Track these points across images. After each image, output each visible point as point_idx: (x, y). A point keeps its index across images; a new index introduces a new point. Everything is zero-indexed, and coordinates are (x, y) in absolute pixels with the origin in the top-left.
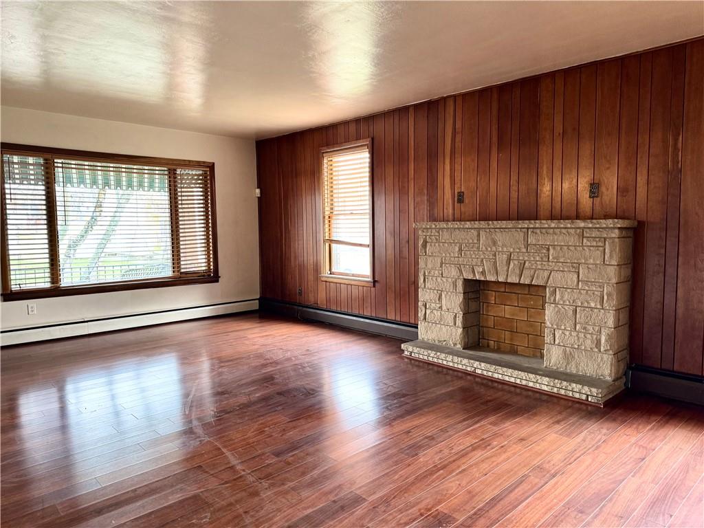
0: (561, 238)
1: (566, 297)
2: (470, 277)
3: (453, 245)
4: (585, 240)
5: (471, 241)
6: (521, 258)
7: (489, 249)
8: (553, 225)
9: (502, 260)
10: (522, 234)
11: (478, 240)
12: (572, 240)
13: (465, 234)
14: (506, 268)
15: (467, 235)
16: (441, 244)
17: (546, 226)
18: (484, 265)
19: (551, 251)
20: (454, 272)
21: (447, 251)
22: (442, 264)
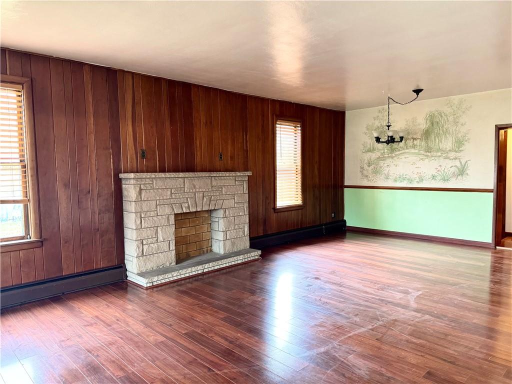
0: (227, 182)
1: (231, 212)
2: (180, 211)
3: (165, 190)
4: (236, 182)
5: (179, 186)
6: (209, 195)
7: (191, 191)
8: (227, 175)
9: (200, 198)
10: (210, 180)
11: (184, 185)
12: (232, 182)
13: (175, 181)
14: (202, 202)
15: (176, 182)
16: (156, 190)
17: (224, 175)
18: (188, 202)
19: (224, 189)
20: (167, 210)
21: (161, 194)
22: (157, 205)
